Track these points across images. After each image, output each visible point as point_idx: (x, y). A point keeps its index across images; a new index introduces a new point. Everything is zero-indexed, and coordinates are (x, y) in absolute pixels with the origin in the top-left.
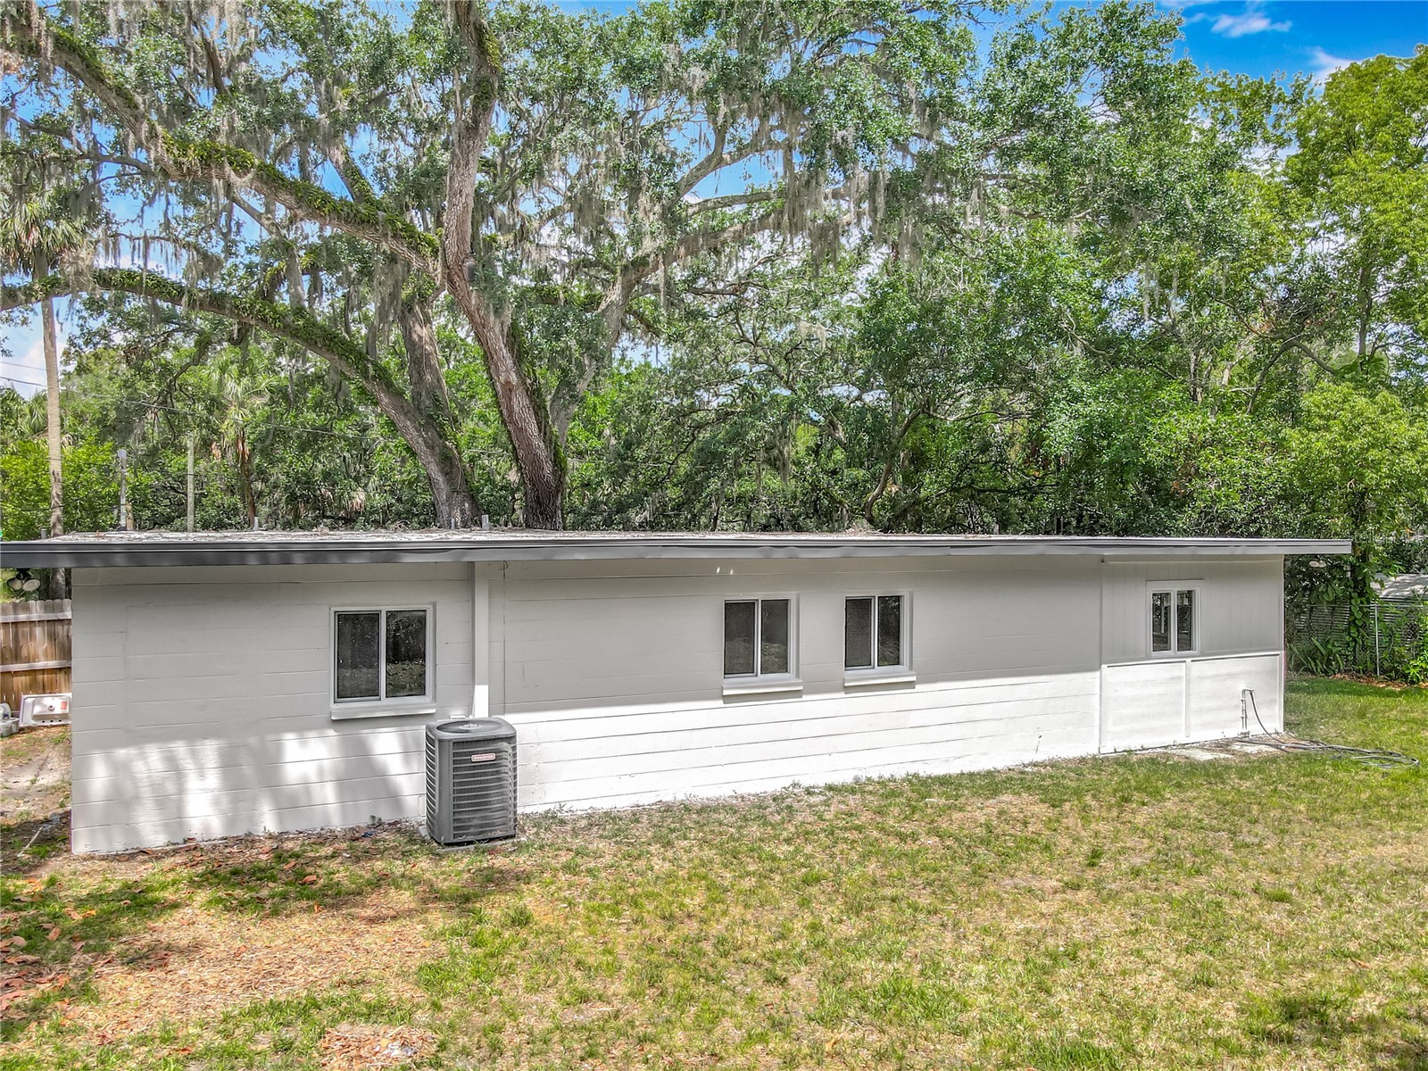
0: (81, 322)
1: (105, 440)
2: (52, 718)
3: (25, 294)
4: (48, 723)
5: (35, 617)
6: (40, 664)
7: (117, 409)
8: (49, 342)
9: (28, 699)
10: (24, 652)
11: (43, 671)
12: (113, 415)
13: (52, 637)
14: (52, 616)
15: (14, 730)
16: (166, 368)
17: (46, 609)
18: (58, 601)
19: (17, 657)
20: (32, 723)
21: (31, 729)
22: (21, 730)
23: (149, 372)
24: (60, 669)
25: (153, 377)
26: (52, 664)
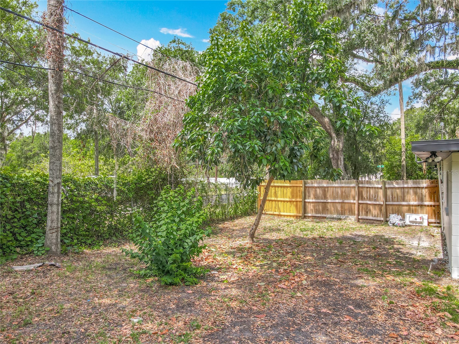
0: (413, 90)
1: (419, 132)
2: (416, 222)
3: (400, 78)
4: (415, 224)
5: (410, 186)
6: (412, 203)
7: (424, 120)
8: (401, 101)
9: (407, 216)
10: (406, 198)
11: (413, 205)
12: (422, 122)
13: (416, 193)
14: (415, 186)
15: (404, 225)
16: (441, 103)
17: (414, 183)
18: (418, 180)
19: (404, 200)
20: (409, 223)
21: (410, 226)
22: (406, 226)
23: (435, 105)
24: (419, 205)
25: (436, 107)
26: (416, 203)
